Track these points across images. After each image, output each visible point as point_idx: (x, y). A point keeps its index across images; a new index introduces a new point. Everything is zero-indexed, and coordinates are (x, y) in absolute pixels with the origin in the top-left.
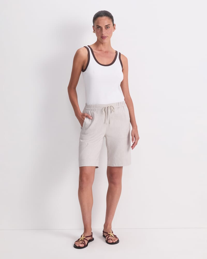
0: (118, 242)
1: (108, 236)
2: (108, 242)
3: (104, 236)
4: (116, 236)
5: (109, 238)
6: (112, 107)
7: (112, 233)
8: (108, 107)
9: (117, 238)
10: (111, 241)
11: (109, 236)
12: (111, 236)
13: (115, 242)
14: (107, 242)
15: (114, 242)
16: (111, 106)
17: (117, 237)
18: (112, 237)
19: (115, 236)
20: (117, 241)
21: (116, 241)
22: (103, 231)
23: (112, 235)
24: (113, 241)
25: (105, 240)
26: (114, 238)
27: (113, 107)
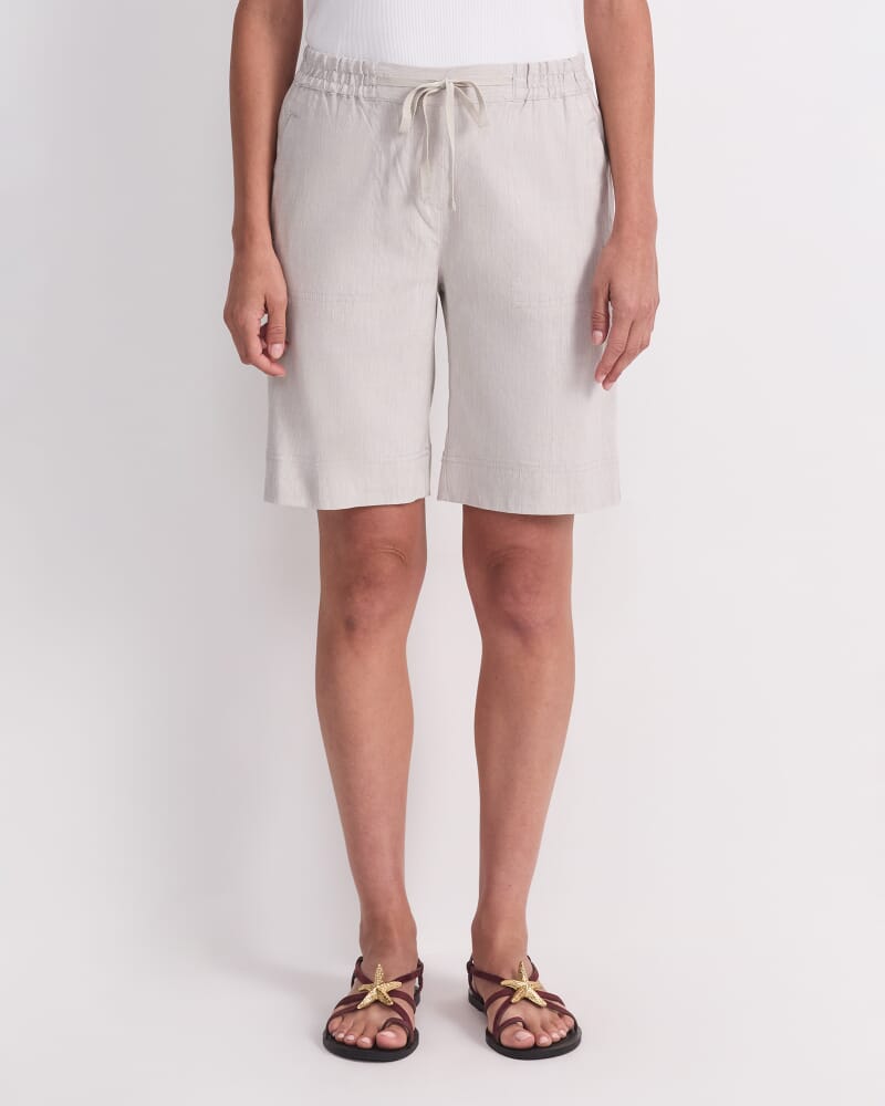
0: (570, 1041)
1: (503, 1000)
2: (504, 1041)
3: (476, 1000)
4: (556, 998)
5: (511, 1013)
6: (471, 90)
7: (534, 977)
8: (443, 88)
9: (563, 1013)
10: (525, 1038)
11: (508, 1003)
12: (526, 999)
13: (554, 1043)
14: (494, 1041)
15: (545, 1040)
16: (463, 86)
17: (568, 1008)
18: (532, 1011)
19: (552, 1002)
20: (564, 1033)
21: (556, 1036)
22: (470, 966)
23: (531, 993)
24: (537, 1037)
25: (479, 1026)
26: (547, 1014)
27: (476, 89)
